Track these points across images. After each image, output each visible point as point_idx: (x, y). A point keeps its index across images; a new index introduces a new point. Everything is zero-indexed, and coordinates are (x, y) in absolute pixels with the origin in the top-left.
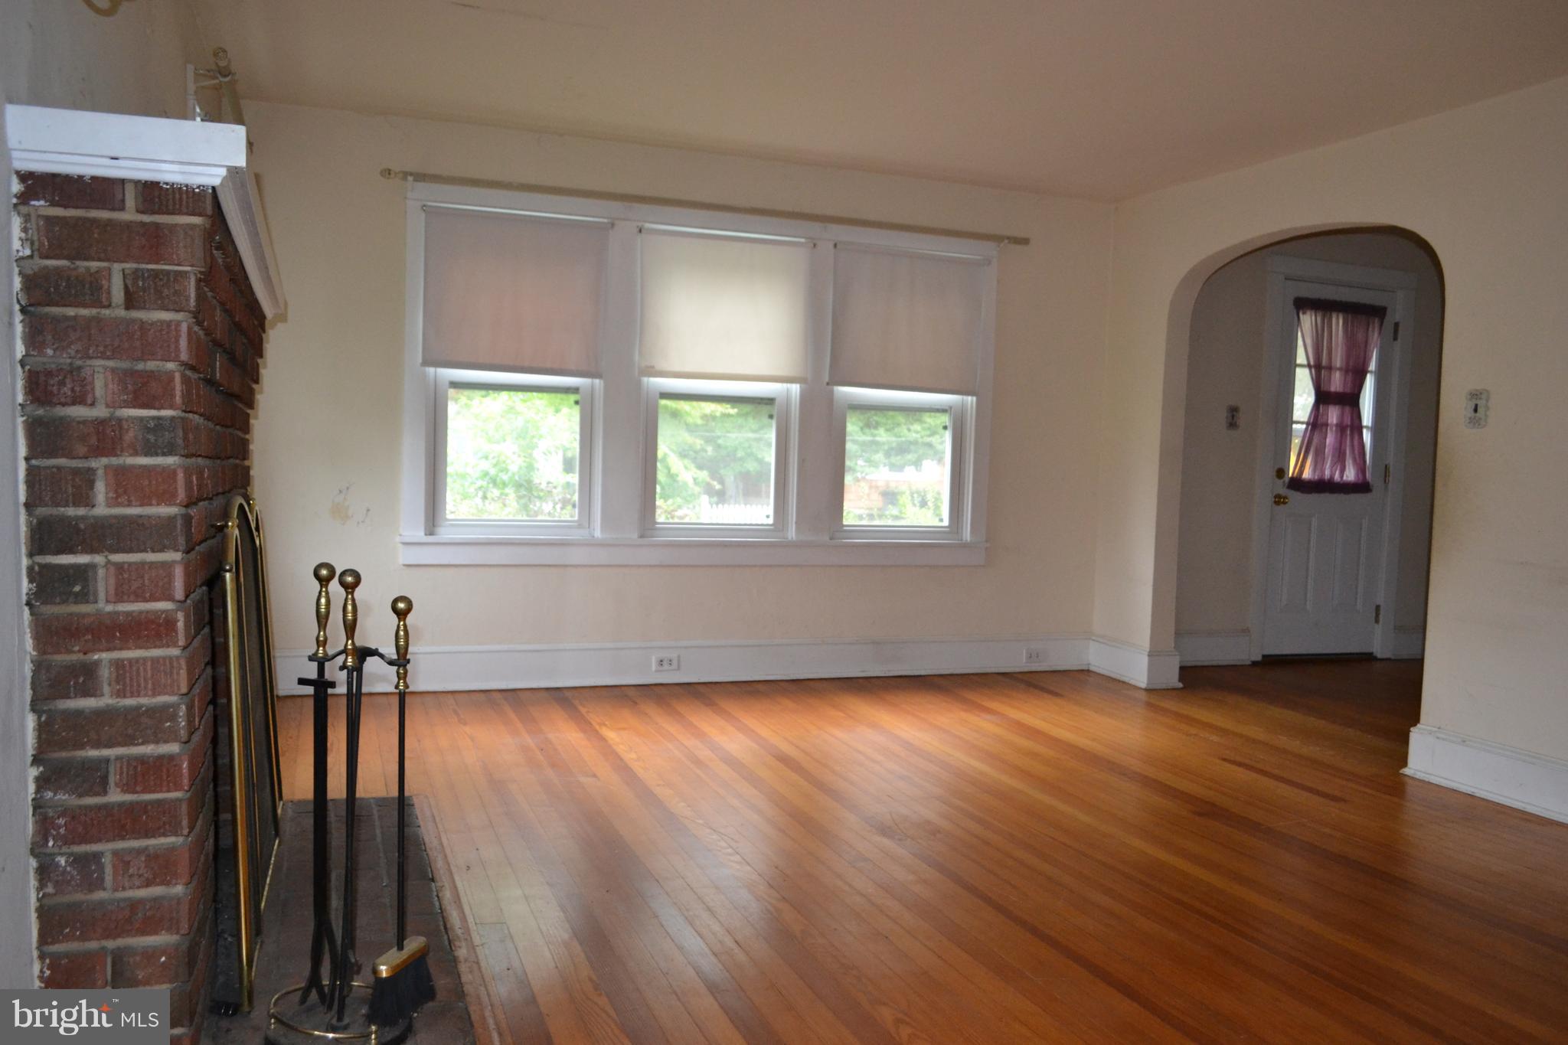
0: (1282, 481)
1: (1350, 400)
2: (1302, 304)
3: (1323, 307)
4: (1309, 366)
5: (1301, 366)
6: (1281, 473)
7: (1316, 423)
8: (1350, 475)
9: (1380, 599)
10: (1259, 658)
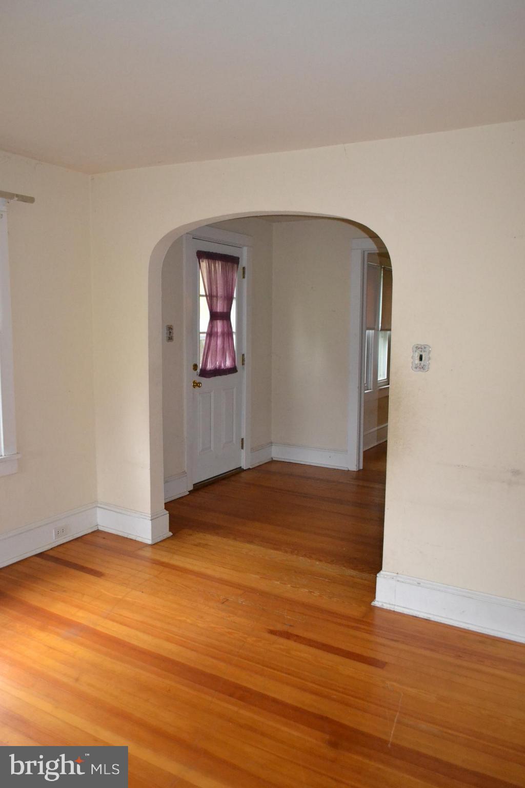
0: (196, 372)
1: (226, 316)
2: (201, 255)
3: (211, 256)
4: (206, 296)
5: (203, 296)
6: (195, 367)
7: (211, 334)
8: (228, 364)
9: (243, 436)
10: (191, 488)
